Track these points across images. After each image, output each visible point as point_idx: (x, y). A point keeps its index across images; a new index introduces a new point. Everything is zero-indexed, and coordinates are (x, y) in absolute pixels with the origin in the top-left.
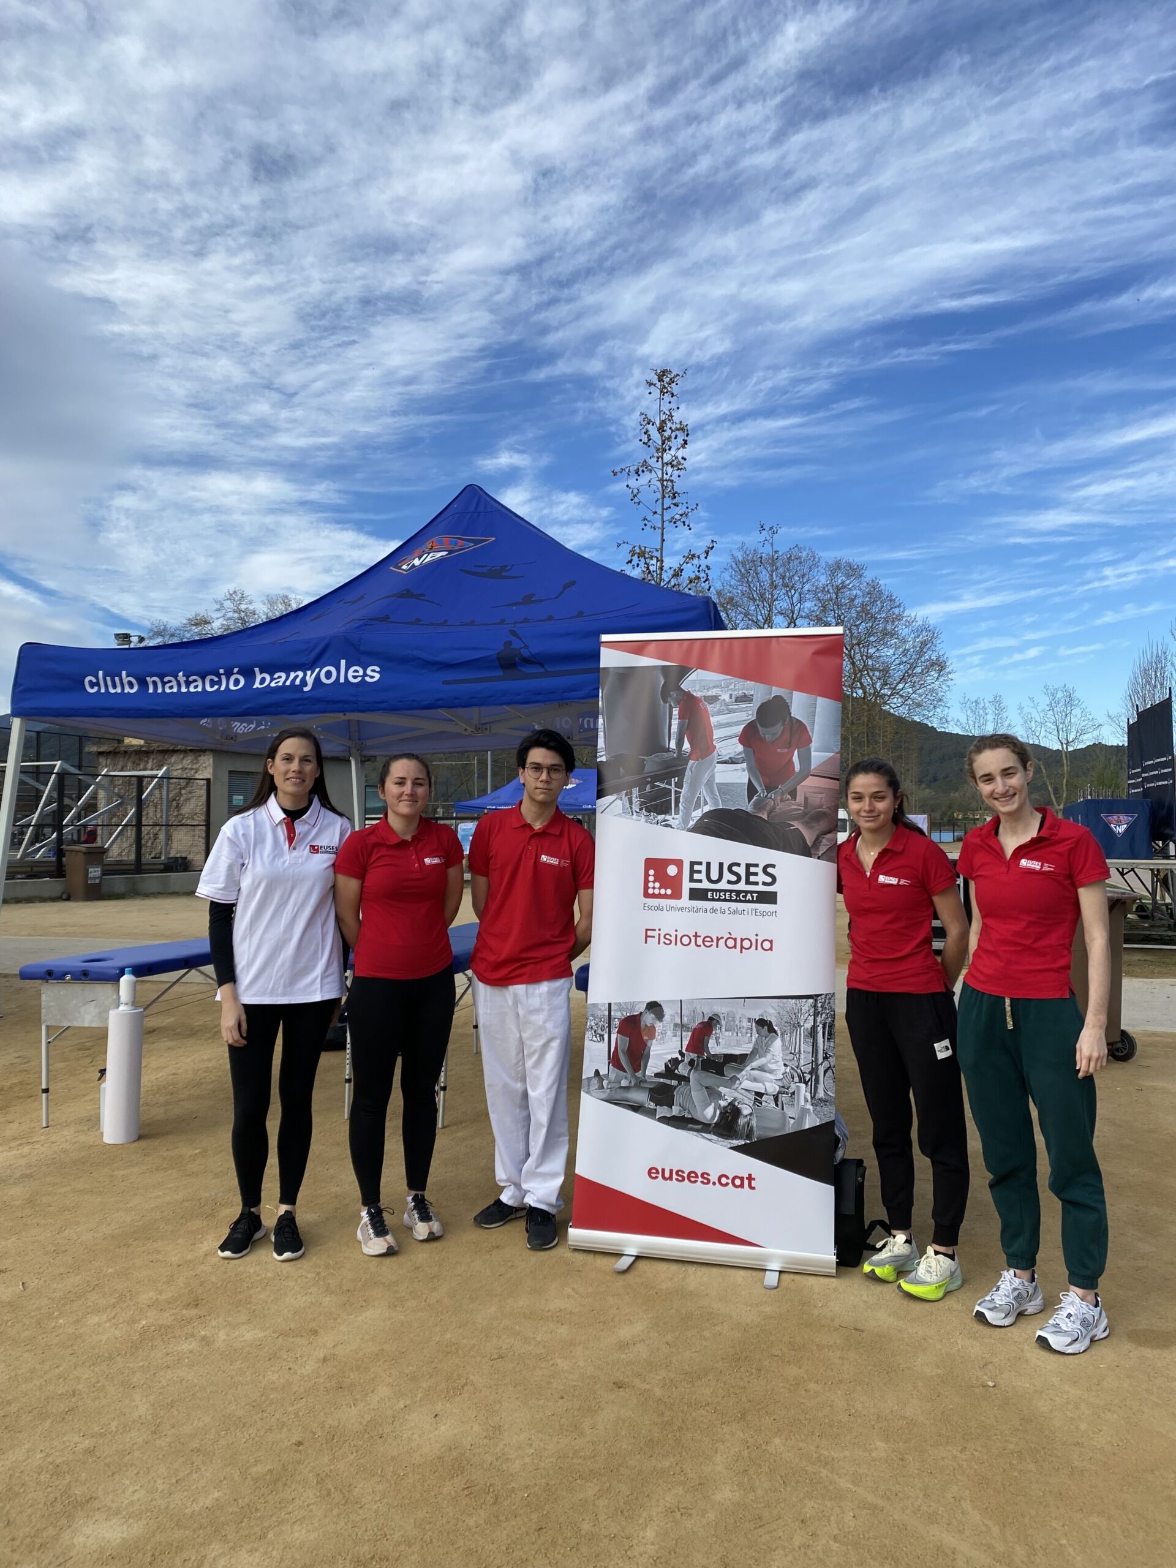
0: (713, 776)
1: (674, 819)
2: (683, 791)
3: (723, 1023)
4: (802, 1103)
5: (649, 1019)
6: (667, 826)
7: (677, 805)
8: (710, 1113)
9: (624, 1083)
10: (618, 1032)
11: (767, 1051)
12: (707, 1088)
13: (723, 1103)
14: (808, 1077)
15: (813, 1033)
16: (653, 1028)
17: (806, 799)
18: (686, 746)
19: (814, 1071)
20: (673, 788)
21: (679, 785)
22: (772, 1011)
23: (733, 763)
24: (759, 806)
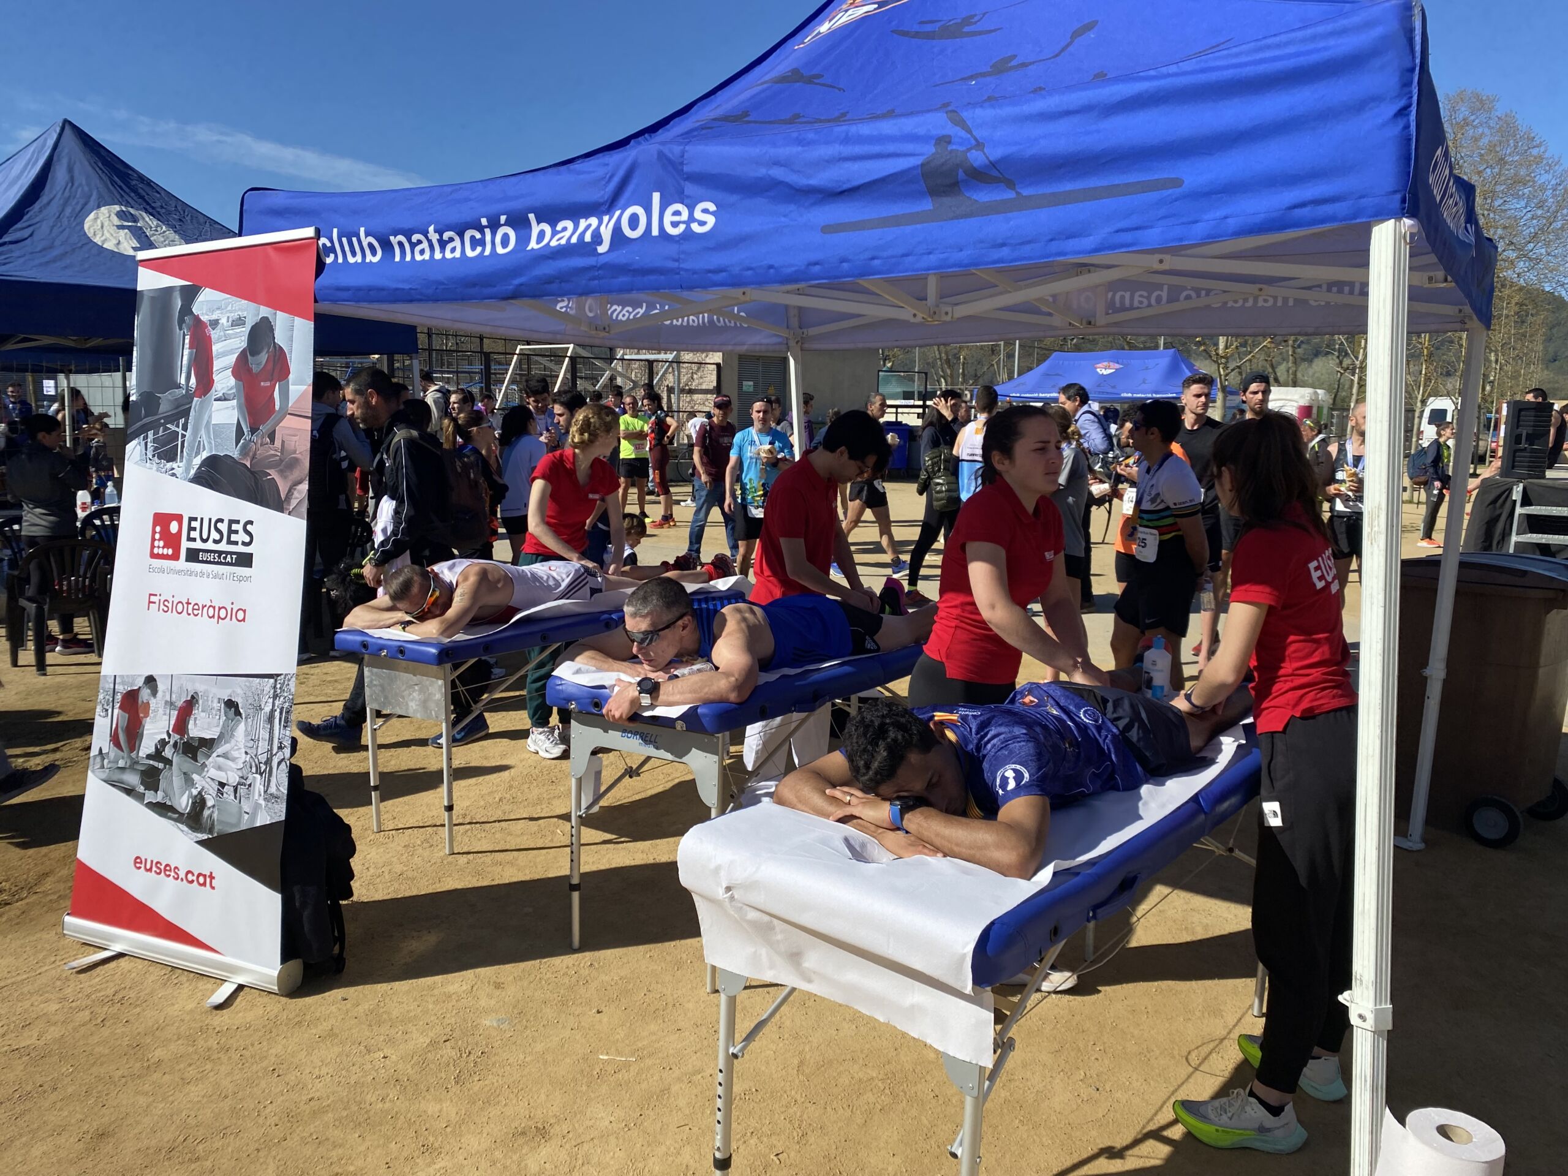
0: (210, 417)
1: (178, 466)
2: (188, 434)
3: (200, 702)
4: (256, 797)
5: (145, 694)
6: (173, 475)
7: (182, 451)
8: (184, 803)
9: (121, 764)
10: (120, 708)
11: (232, 736)
12: (185, 774)
13: (195, 792)
14: (263, 767)
15: (270, 719)
16: (148, 703)
17: (283, 442)
18: (193, 380)
19: (268, 762)
20: (180, 431)
21: (185, 428)
22: (239, 691)
23: (225, 400)
24: (244, 451)
